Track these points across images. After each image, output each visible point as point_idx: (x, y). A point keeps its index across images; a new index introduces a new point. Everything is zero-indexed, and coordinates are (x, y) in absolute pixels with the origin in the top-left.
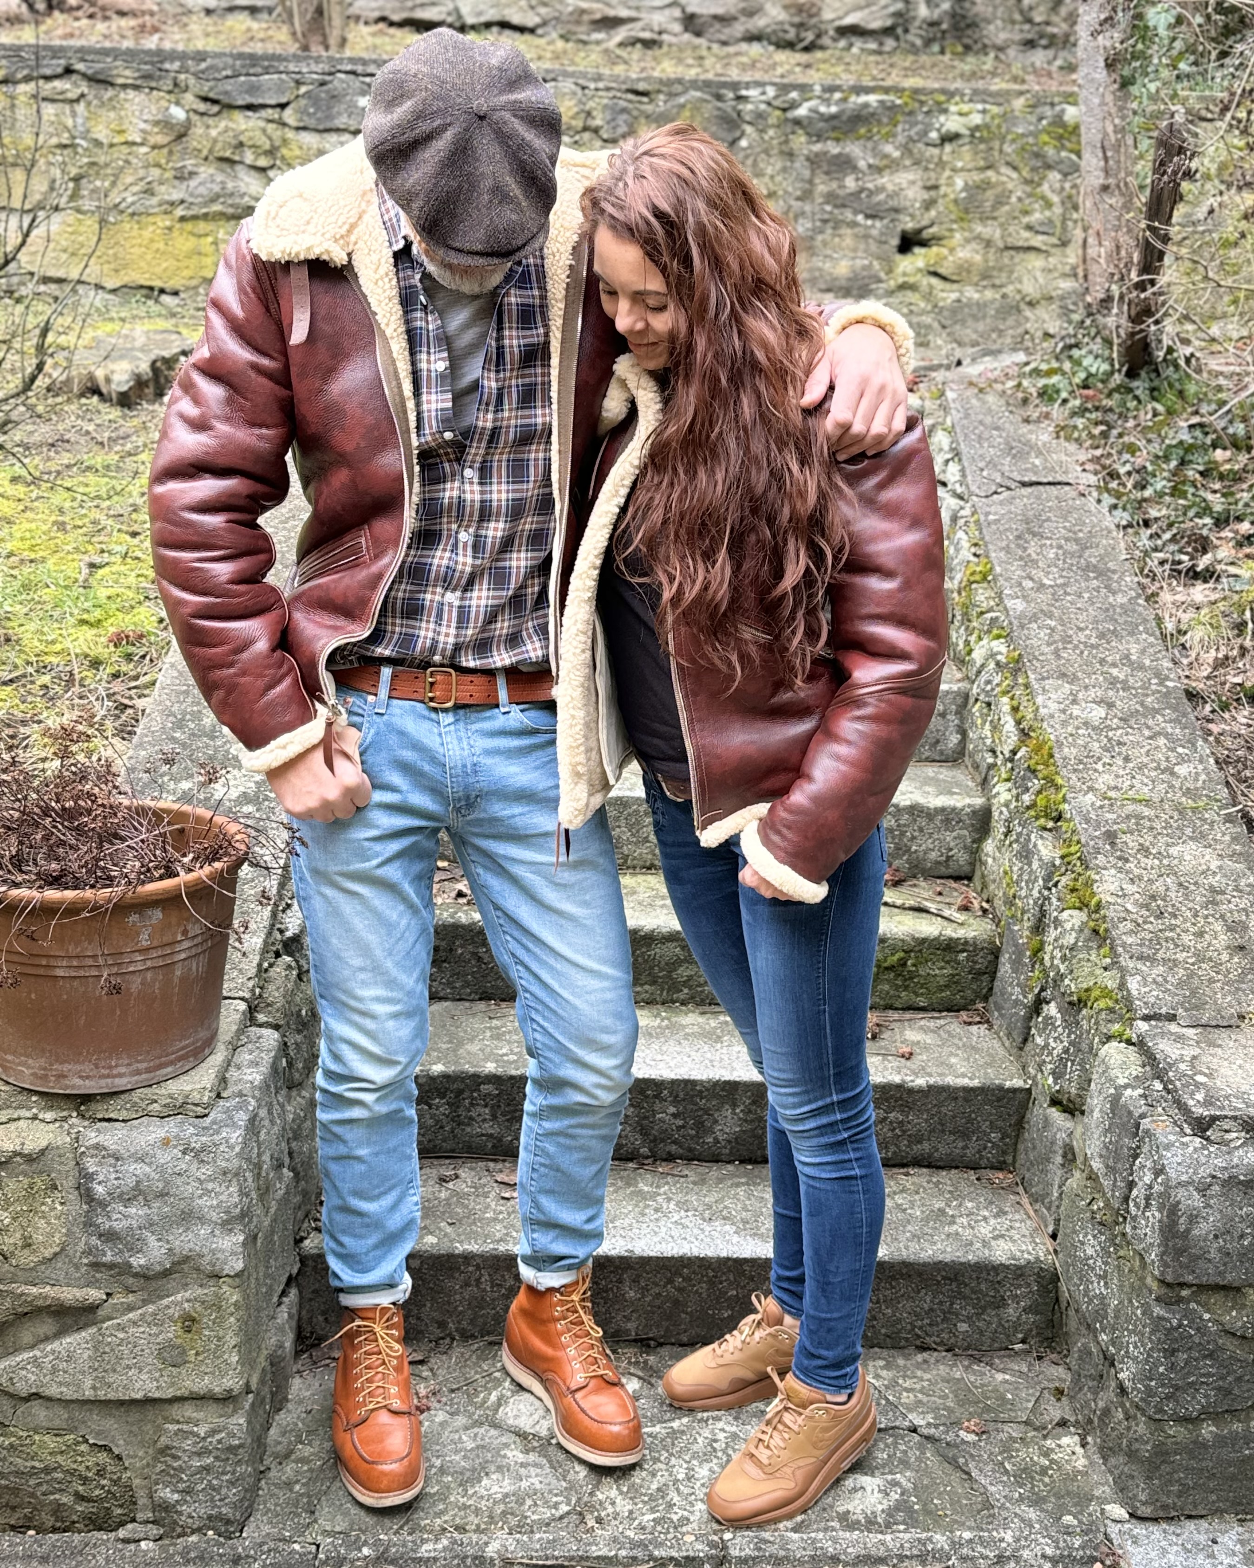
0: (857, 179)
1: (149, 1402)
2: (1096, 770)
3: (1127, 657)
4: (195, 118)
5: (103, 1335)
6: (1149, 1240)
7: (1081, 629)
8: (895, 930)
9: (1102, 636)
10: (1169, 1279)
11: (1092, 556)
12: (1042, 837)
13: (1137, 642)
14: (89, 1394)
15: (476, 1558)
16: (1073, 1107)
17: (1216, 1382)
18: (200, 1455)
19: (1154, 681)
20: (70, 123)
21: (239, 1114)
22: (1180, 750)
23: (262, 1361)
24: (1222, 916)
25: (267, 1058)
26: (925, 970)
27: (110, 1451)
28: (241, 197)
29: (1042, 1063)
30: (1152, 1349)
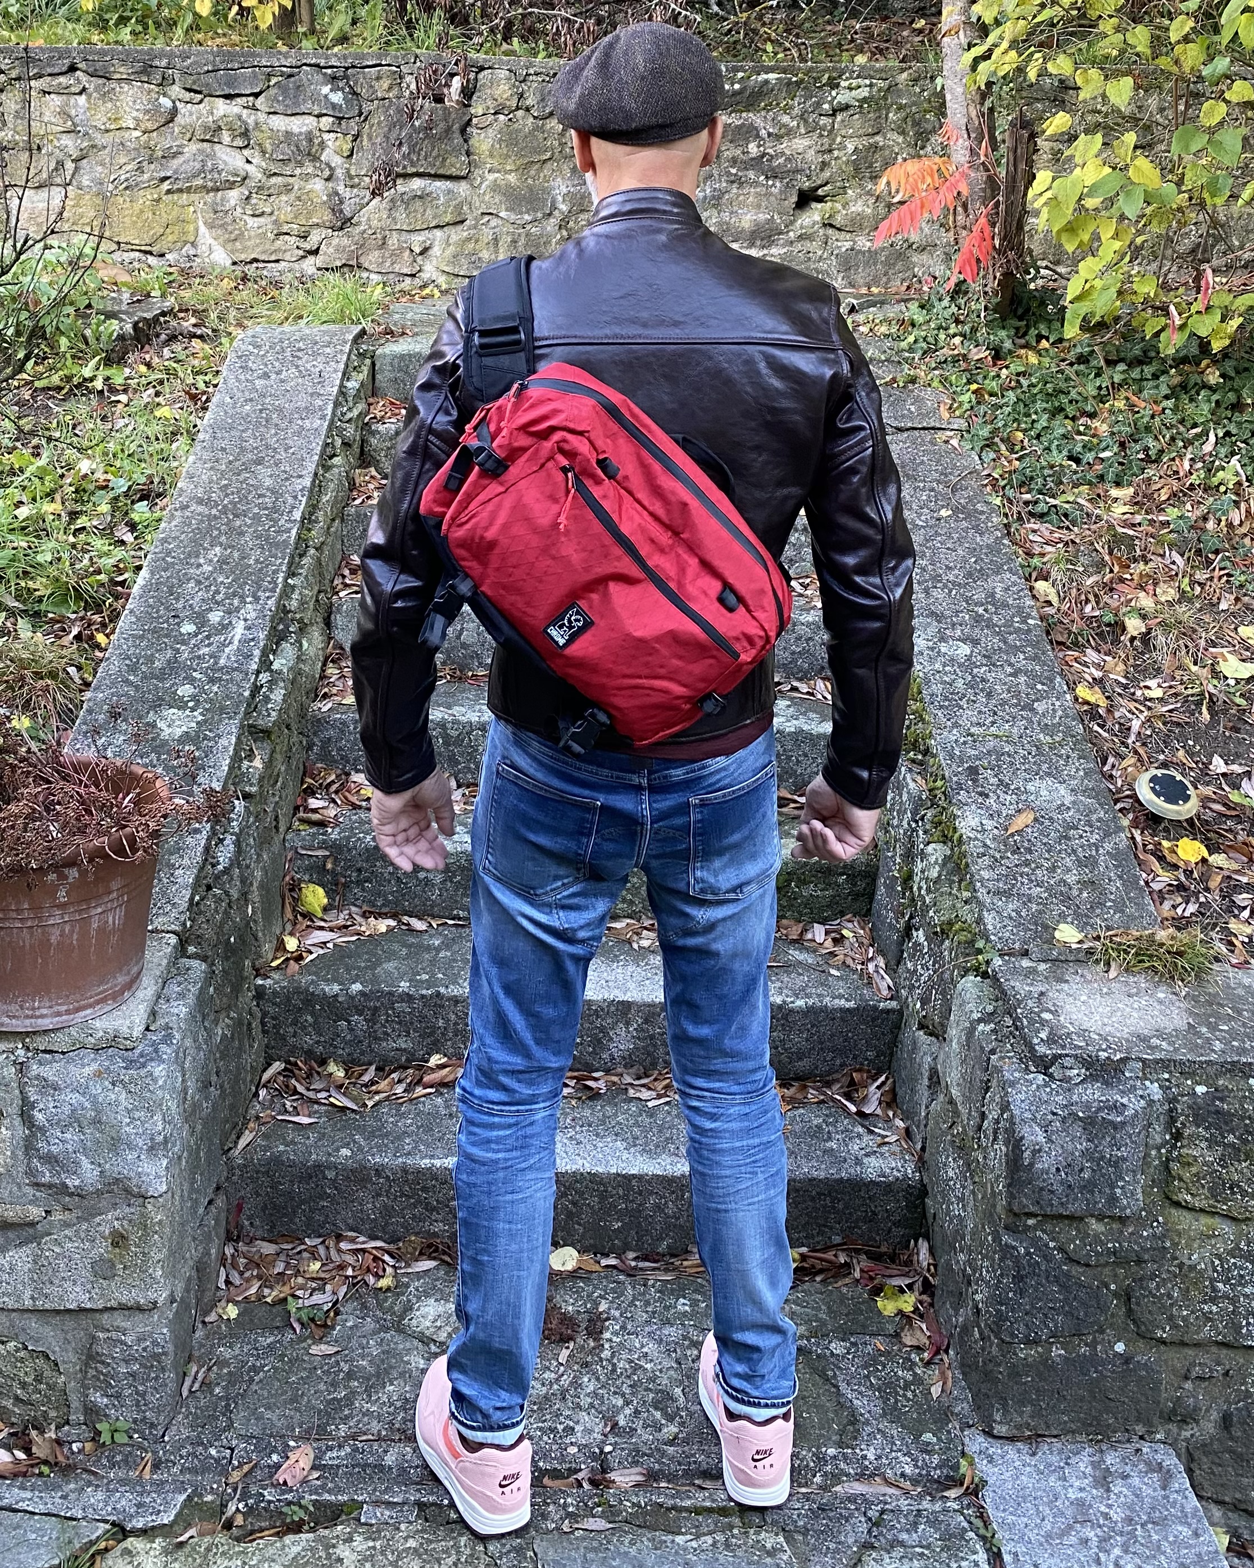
0: (759, 146)
1: (82, 1310)
2: (961, 707)
3: (993, 595)
4: (180, 105)
5: (42, 1250)
6: (997, 1172)
7: (950, 569)
9: (969, 575)
10: (1015, 1208)
12: (910, 770)
13: (1002, 581)
14: (28, 1303)
15: (375, 1466)
16: (937, 1032)
17: (1063, 1307)
18: (127, 1362)
19: (1016, 619)
20: (73, 113)
21: (163, 1048)
22: (1039, 687)
23: (187, 1270)
24: (1074, 851)
25: (194, 990)
26: (809, 890)
27: (47, 1357)
28: (219, 173)
29: (912, 988)
30: (1002, 1275)
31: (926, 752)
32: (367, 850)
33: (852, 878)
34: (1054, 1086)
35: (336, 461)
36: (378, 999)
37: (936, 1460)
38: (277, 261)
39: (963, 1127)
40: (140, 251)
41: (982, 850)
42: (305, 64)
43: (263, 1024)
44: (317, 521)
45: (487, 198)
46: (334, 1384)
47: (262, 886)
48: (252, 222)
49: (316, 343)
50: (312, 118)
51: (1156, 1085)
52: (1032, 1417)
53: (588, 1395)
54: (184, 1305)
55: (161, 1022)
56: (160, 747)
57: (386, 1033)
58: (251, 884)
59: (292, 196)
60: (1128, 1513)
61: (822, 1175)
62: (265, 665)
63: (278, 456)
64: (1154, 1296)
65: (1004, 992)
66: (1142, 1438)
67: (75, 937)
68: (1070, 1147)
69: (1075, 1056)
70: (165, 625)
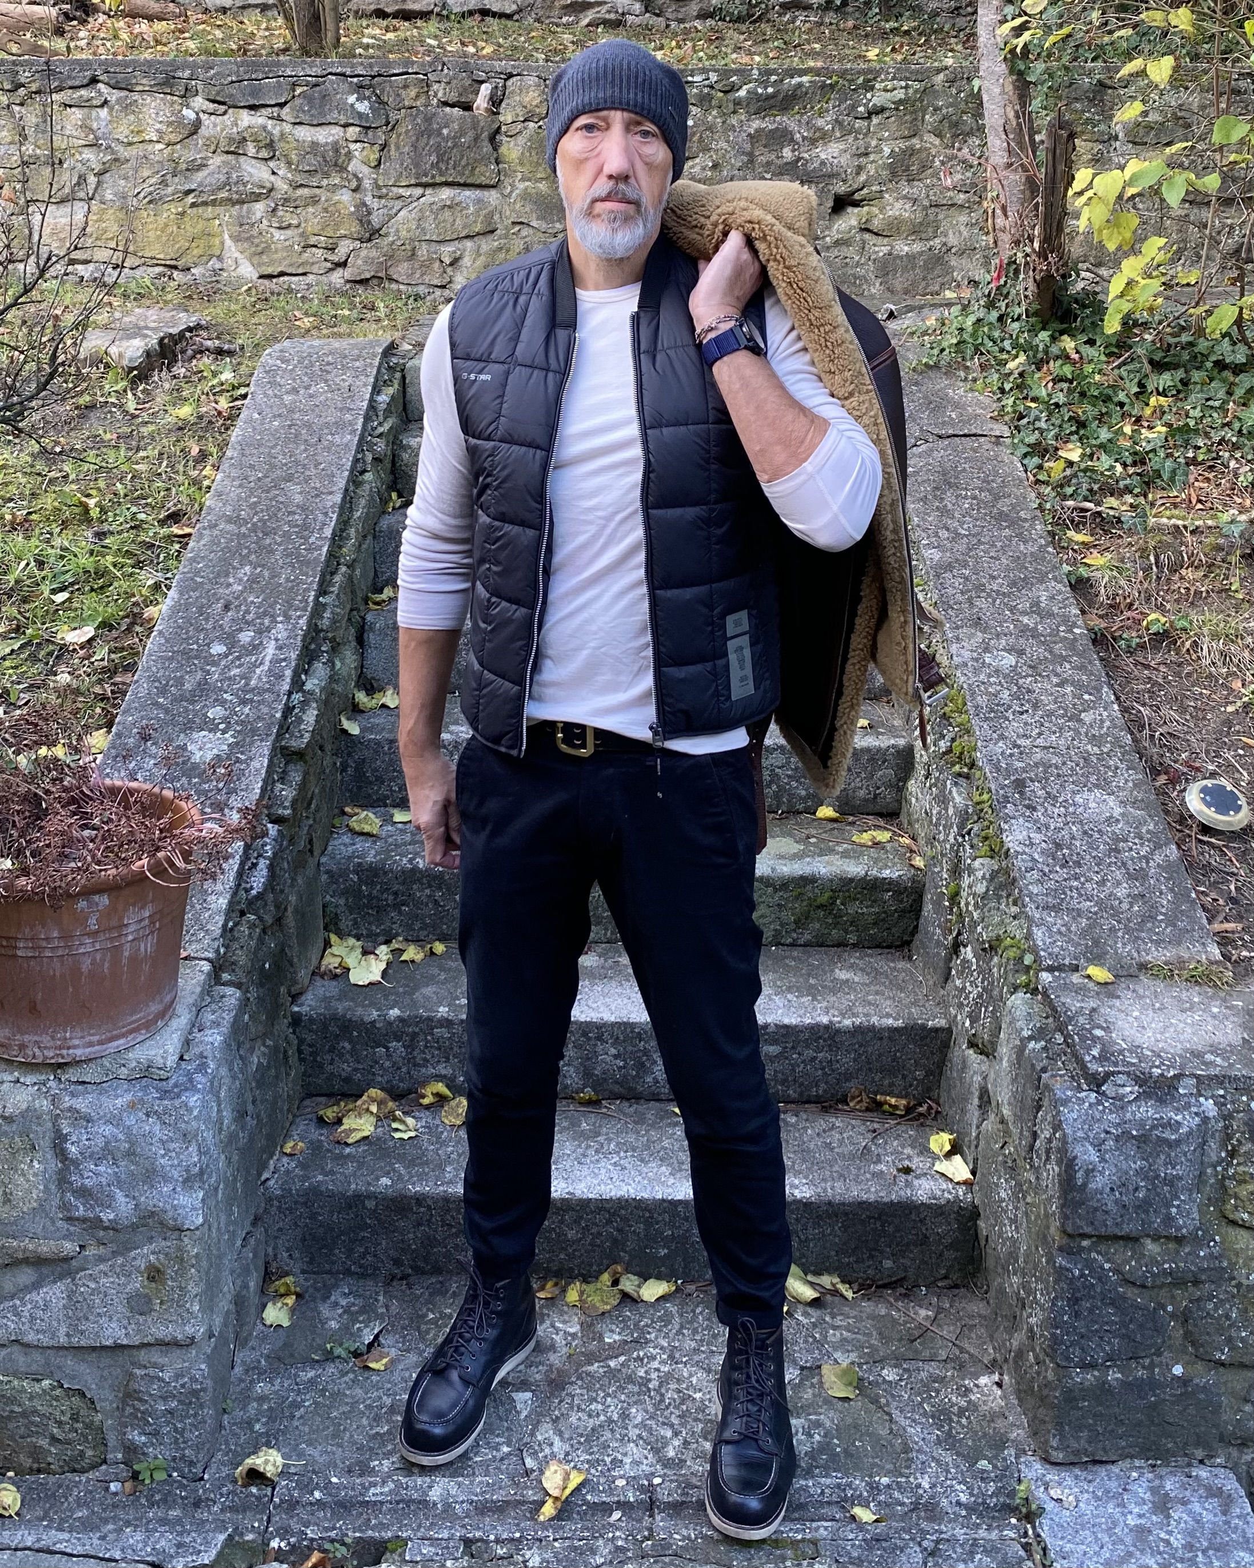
0: (793, 151)
1: (118, 1347)
2: (1007, 719)
3: (1037, 604)
4: (203, 117)
5: (76, 1285)
6: (1050, 1193)
7: (994, 578)
8: (823, 871)
9: (1013, 584)
10: (1069, 1230)
11: (1004, 505)
12: (956, 784)
13: (1047, 590)
14: (63, 1340)
15: (420, 1502)
16: (987, 1050)
17: (1119, 1330)
18: (164, 1399)
19: (1062, 628)
20: (95, 126)
21: (198, 1077)
22: (1086, 697)
23: (225, 1304)
24: (1124, 864)
25: (228, 1017)
26: (853, 908)
27: (82, 1394)
28: (245, 185)
29: (961, 1006)
30: (1056, 1298)
31: (972, 765)
32: (403, 871)
33: (897, 894)
34: (1106, 1104)
35: (368, 476)
36: (417, 1024)
37: (992, 1487)
38: (304, 274)
39: (1015, 1147)
40: (165, 265)
41: (1030, 864)
42: (331, 74)
43: (300, 1051)
44: (348, 538)
45: (518, 206)
46: (377, 1419)
47: (296, 911)
48: (278, 235)
49: (345, 357)
50: (338, 128)
51: (1211, 1101)
52: (1089, 1442)
53: (636, 1426)
54: (223, 1340)
55: (196, 1051)
56: (191, 770)
57: (426, 1060)
58: (286, 909)
59: (319, 207)
60: (1189, 1539)
61: (872, 1198)
62: (297, 684)
63: (308, 473)
64: (1212, 1317)
65: (1054, 1009)
66: (1201, 1462)
67: (106, 965)
68: (1124, 1166)
69: (1128, 1074)
70: (195, 647)
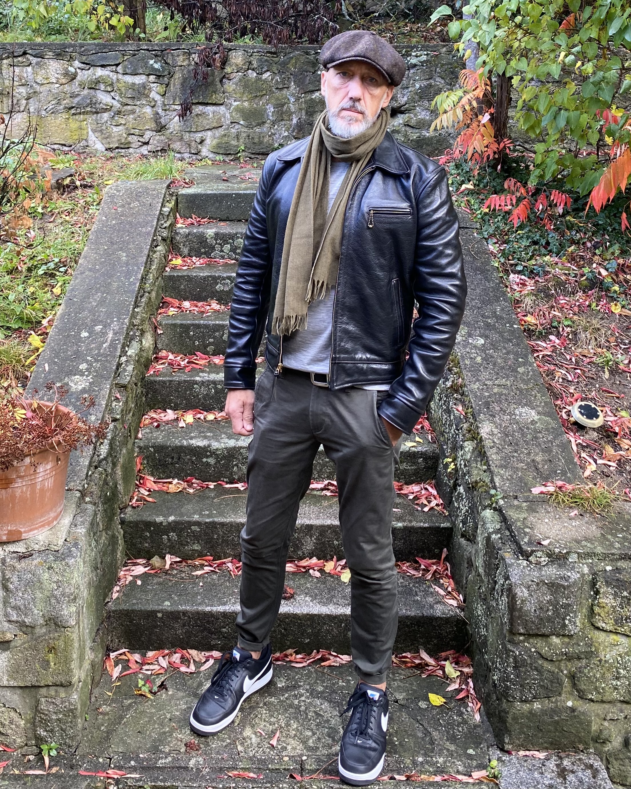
1: (33, 687)
2: (480, 371)
3: (495, 313)
4: (79, 71)
5: (12, 655)
6: (504, 612)
7: (473, 299)
9: (483, 302)
13: (500, 306)
14: (5, 683)
15: (184, 768)
16: (471, 539)
17: (539, 683)
18: (56, 713)
20: (25, 75)
21: (74, 550)
22: (520, 360)
23: (86, 665)
24: (540, 445)
25: (89, 519)
26: (404, 466)
27: (15, 711)
28: (99, 104)
29: (457, 516)
30: (507, 666)
31: (463, 394)
32: (176, 447)
33: (425, 459)
34: (532, 567)
35: (159, 248)
36: (183, 524)
37: (475, 762)
39: (485, 589)
40: (59, 144)
41: (492, 444)
42: (141, 49)
43: (125, 537)
44: (149, 279)
45: (233, 114)
46: (162, 725)
47: (123, 466)
48: (115, 129)
49: (148, 189)
50: (145, 76)
51: (585, 566)
52: (524, 740)
53: (293, 730)
54: (86, 683)
55: (73, 536)
56: (71, 395)
57: (188, 542)
58: (117, 465)
59: (136, 115)
61: (413, 614)
62: (124, 353)
63: (129, 246)
64: (587, 677)
65: (505, 518)
66: (582, 751)
67: (28, 493)
68: (541, 598)
69: (543, 551)
70: (73, 333)
